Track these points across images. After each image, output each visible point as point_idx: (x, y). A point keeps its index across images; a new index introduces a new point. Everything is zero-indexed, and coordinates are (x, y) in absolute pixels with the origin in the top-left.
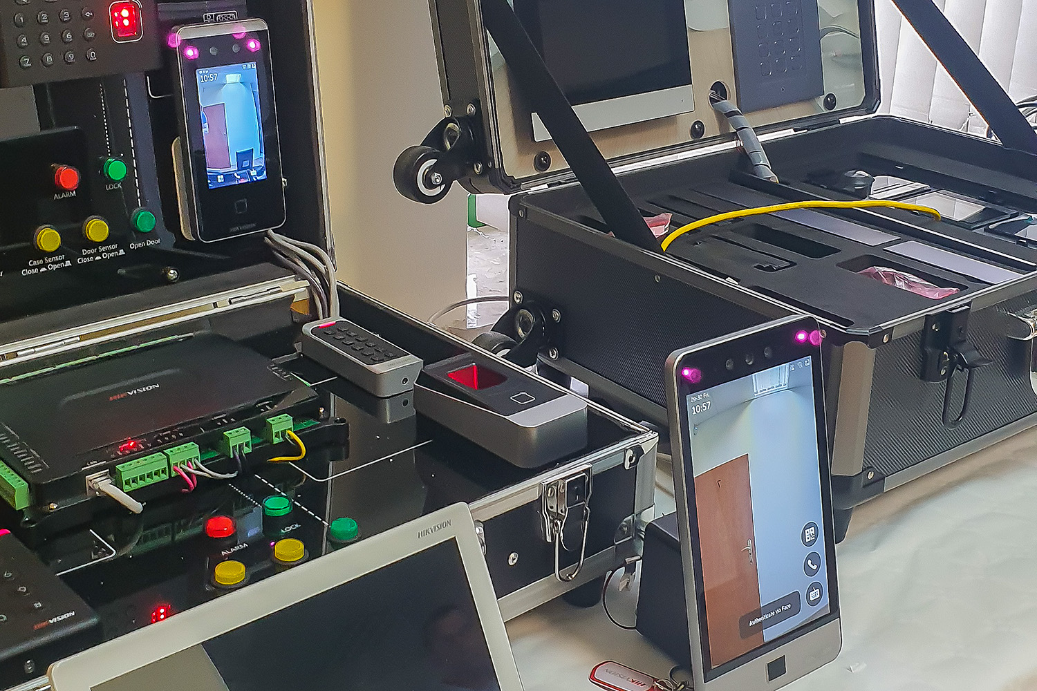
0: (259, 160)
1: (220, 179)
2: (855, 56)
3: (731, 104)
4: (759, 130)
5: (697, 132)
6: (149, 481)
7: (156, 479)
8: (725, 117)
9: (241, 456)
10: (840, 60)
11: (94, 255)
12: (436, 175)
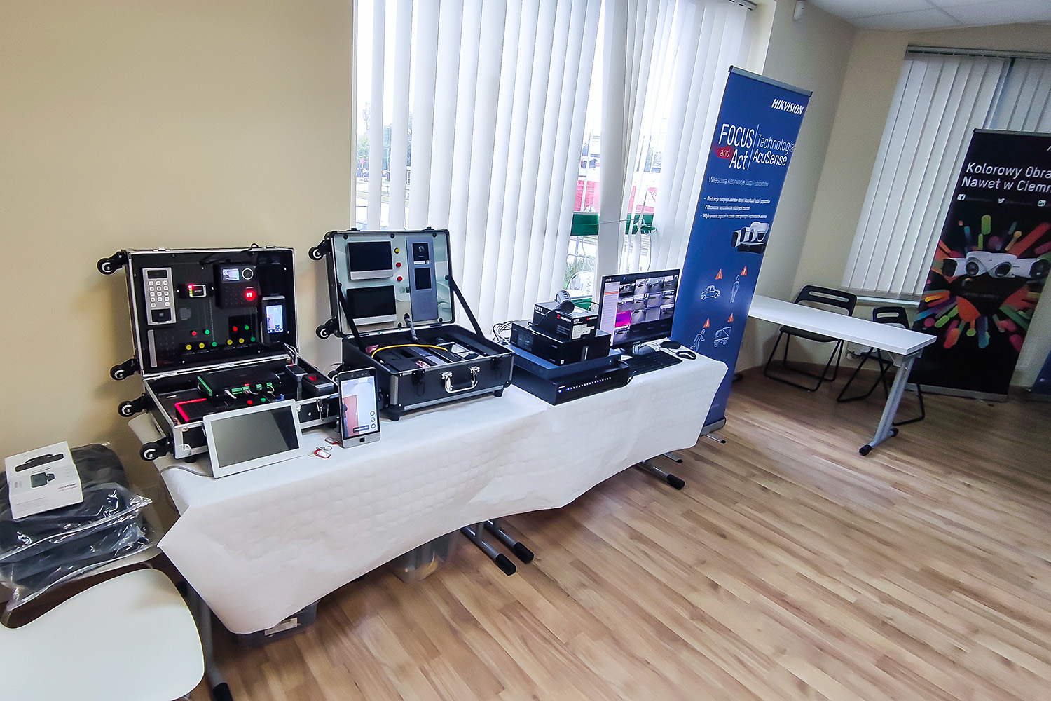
0: (281, 327)
1: (272, 331)
2: (449, 308)
3: (410, 319)
4: (415, 326)
5: (400, 326)
6: (238, 393)
8: (408, 322)
9: (259, 390)
10: (445, 310)
11: (241, 347)
12: (326, 333)
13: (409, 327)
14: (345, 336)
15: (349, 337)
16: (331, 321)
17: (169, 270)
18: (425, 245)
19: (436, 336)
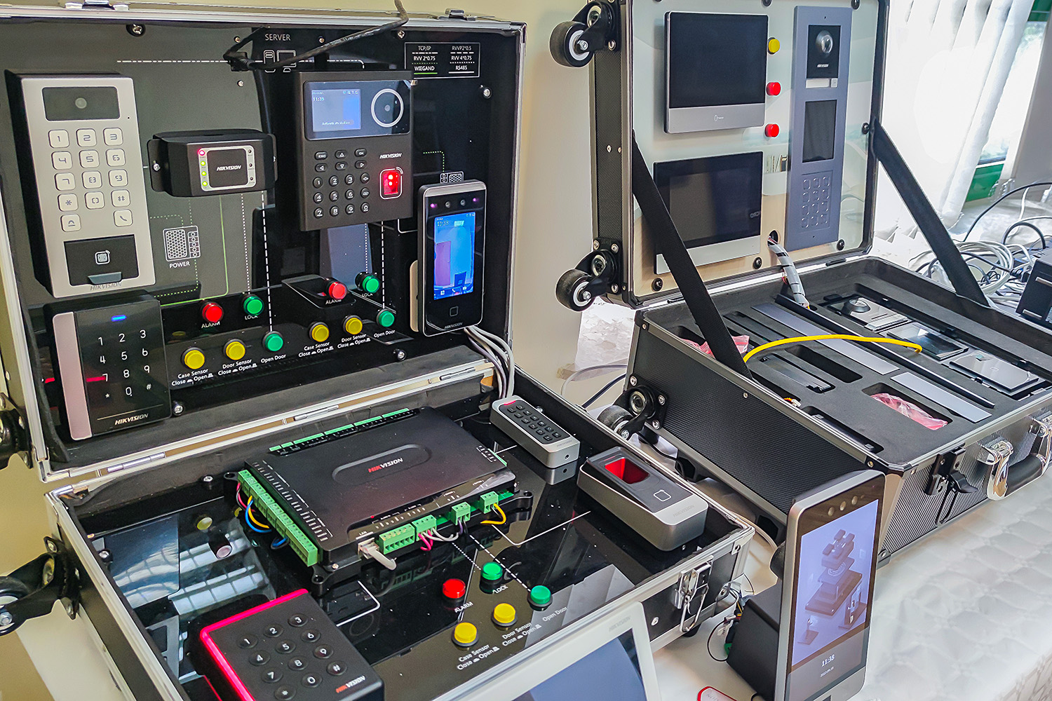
0: (469, 280)
1: (442, 293)
2: (860, 214)
3: (780, 247)
4: (797, 264)
5: (758, 266)
6: (401, 545)
7: (407, 543)
8: (776, 256)
9: (463, 523)
10: (851, 217)
11: (349, 342)
12: (587, 293)
13: (781, 269)
14: (638, 301)
15: (650, 306)
16: (597, 256)
17: (124, 87)
18: (835, 31)
19: (835, 292)
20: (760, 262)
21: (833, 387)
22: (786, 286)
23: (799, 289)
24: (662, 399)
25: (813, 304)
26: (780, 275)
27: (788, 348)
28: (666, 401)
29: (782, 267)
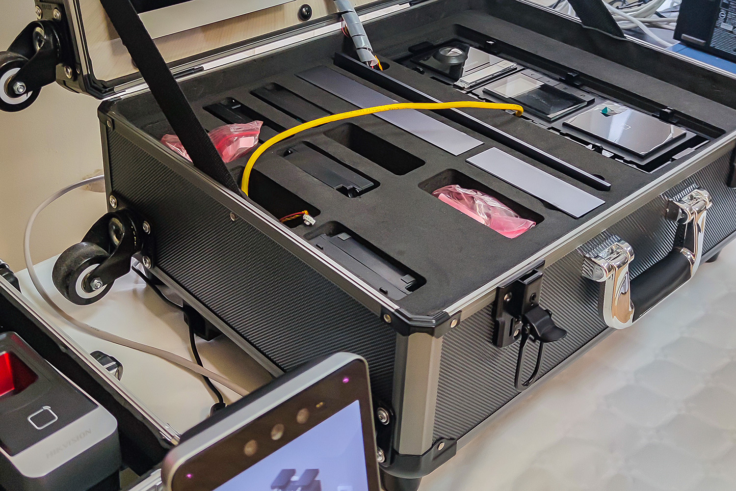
5: (305, 14)
12: (19, 84)
13: (338, 17)
14: (105, 87)
15: (128, 91)
16: (38, 29)
19: (425, 40)
20: (309, 10)
21: (377, 184)
22: (346, 40)
23: (363, 41)
24: (146, 227)
25: (385, 60)
26: (337, 27)
27: (328, 130)
28: (151, 228)
29: (340, 15)
